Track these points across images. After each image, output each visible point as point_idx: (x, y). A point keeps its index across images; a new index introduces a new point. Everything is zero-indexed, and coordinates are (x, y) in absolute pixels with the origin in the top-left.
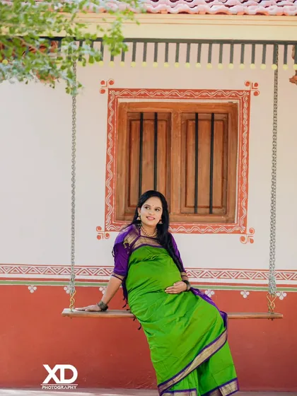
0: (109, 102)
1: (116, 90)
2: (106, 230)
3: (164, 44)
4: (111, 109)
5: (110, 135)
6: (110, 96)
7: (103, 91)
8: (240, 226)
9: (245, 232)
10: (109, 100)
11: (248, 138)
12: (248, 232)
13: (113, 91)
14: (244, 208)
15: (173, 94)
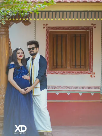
1: (48, 27)
4: (47, 33)
5: (47, 42)
6: (46, 29)
8: (90, 72)
9: (92, 74)
10: (46, 31)
11: (92, 42)
12: (93, 74)
13: (47, 28)
14: (92, 66)
15: (67, 28)
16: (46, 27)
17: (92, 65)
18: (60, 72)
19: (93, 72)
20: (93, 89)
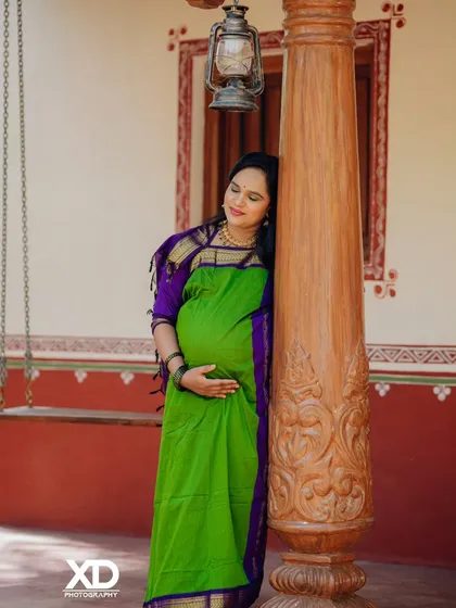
0: (179, 64)
1: (190, 42)
4: (183, 75)
5: (182, 120)
7: (172, 47)
8: (373, 267)
9: (381, 279)
10: (181, 60)
11: (386, 106)
12: (387, 277)
13: (186, 45)
14: (381, 235)
15: (272, 40)
16: (182, 43)
17: (384, 232)
19: (388, 268)
20: (386, 361)
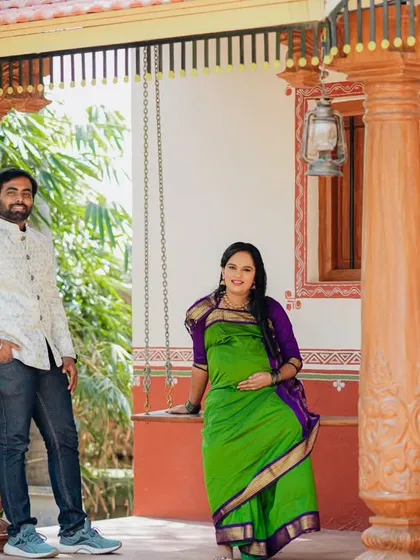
0: (296, 106)
2: (297, 297)
3: (250, 37)
5: (299, 156)
6: (297, 97)
7: (289, 92)
18: (348, 288)
